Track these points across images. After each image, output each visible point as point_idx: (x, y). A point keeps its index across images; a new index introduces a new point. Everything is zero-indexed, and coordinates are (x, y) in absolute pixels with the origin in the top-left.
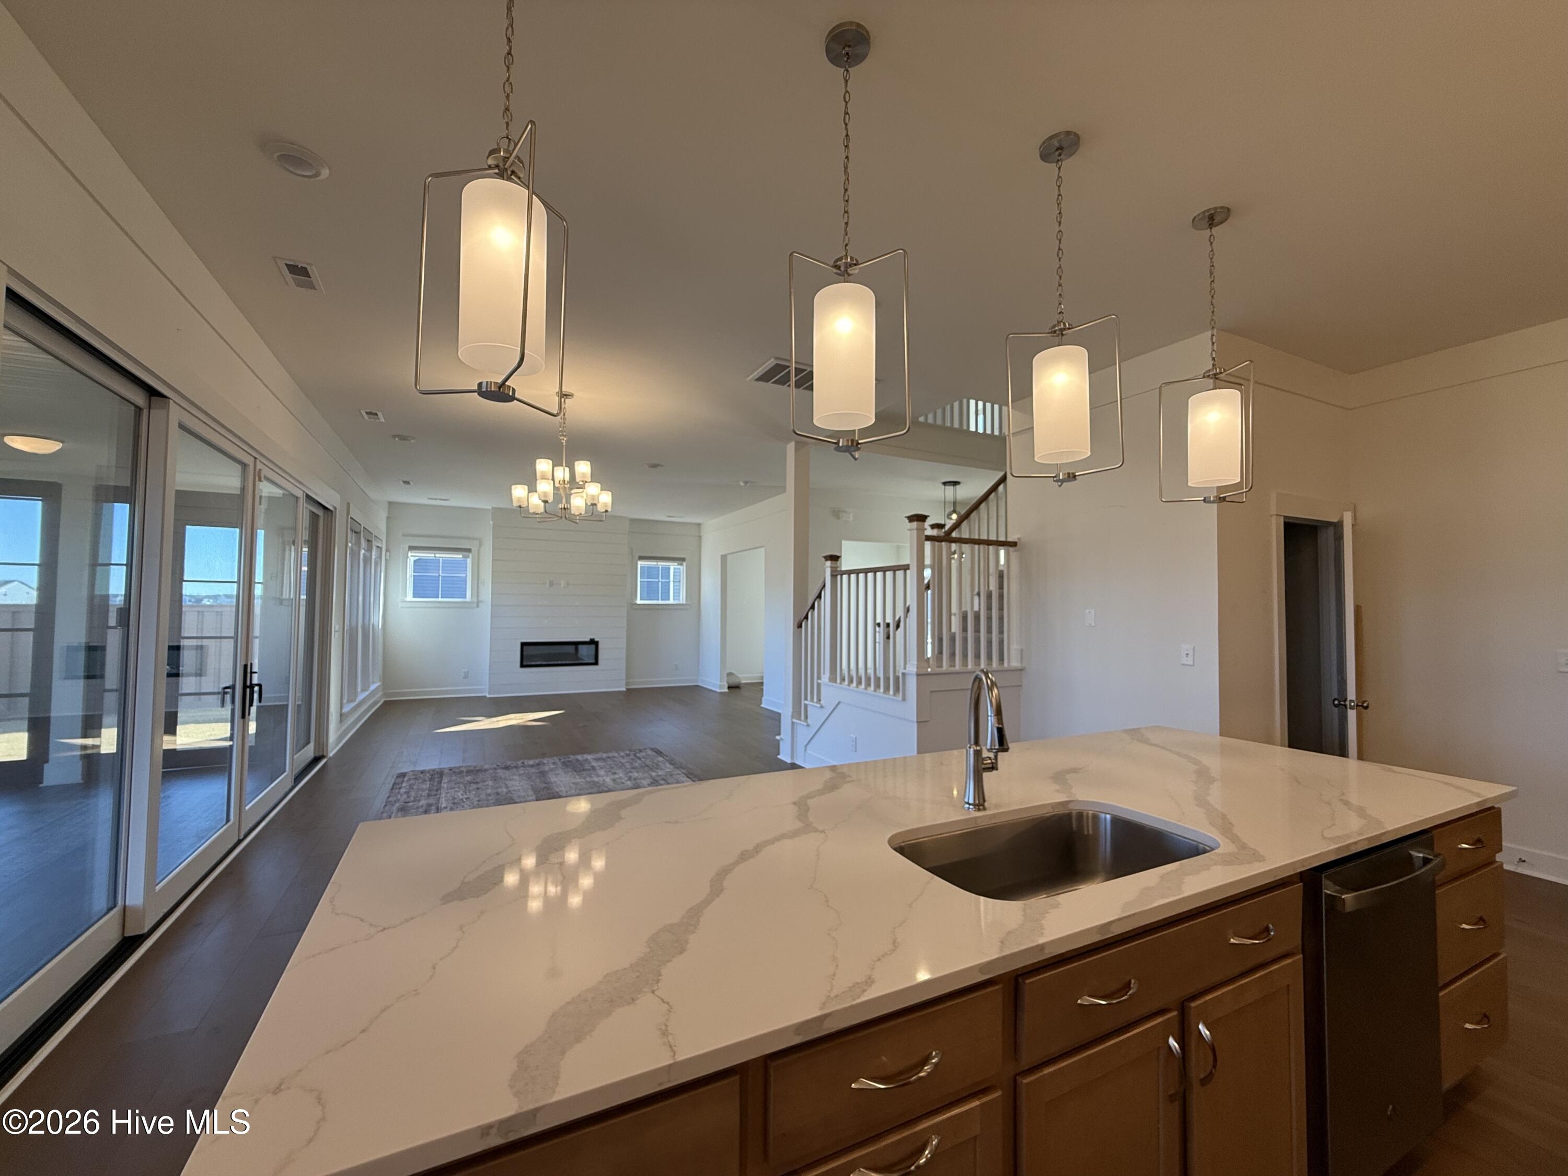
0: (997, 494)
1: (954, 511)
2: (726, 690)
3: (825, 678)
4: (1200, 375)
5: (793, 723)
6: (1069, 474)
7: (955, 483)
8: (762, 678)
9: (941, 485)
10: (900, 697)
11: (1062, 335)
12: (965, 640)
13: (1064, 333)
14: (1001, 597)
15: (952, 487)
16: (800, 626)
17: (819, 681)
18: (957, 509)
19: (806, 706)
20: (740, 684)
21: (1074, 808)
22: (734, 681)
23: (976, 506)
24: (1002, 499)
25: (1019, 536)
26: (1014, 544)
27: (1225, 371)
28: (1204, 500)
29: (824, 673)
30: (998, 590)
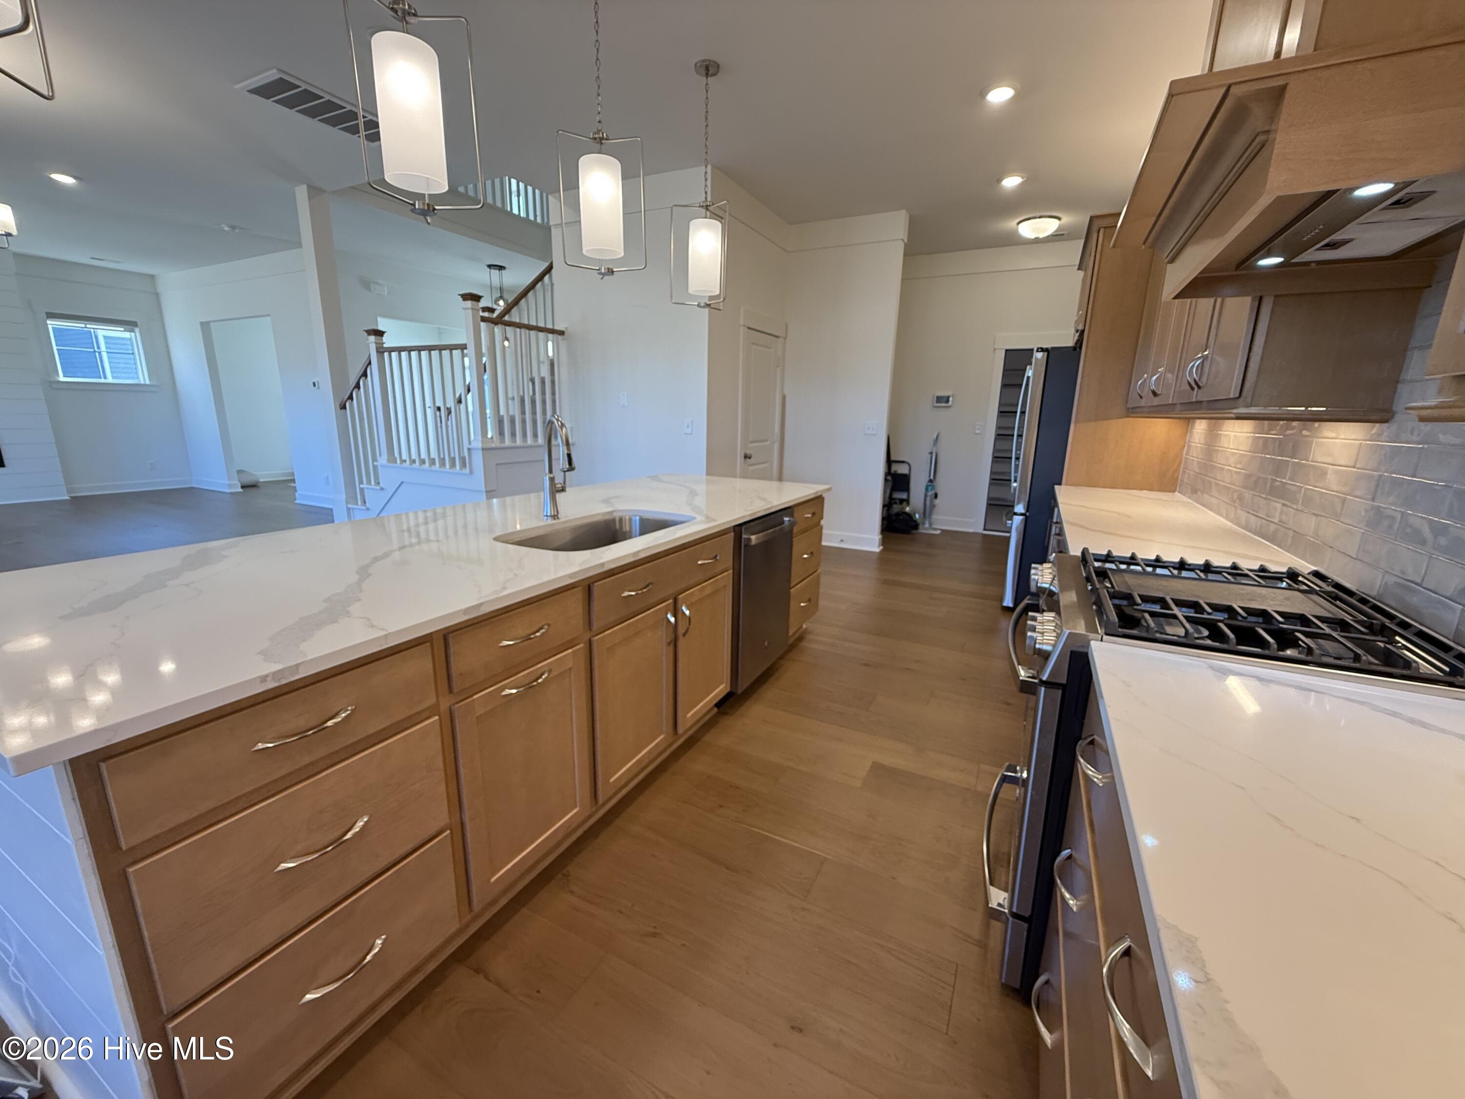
0: (543, 285)
1: (501, 297)
2: (240, 490)
3: (383, 460)
4: (697, 203)
5: (349, 509)
6: (608, 269)
7: (501, 268)
8: (293, 474)
9: (486, 267)
10: (467, 471)
11: (601, 143)
12: (524, 422)
13: (603, 142)
14: (553, 382)
15: (497, 271)
16: (344, 407)
17: (375, 463)
18: (505, 296)
19: (362, 490)
20: (258, 482)
21: (617, 515)
22: (248, 480)
23: (524, 294)
24: (548, 290)
25: (565, 326)
26: (562, 333)
27: (713, 204)
28: (698, 305)
29: (380, 455)
30: (550, 377)
